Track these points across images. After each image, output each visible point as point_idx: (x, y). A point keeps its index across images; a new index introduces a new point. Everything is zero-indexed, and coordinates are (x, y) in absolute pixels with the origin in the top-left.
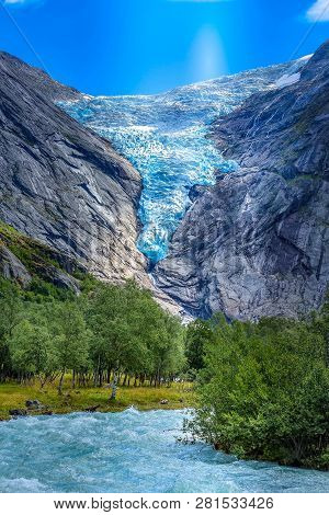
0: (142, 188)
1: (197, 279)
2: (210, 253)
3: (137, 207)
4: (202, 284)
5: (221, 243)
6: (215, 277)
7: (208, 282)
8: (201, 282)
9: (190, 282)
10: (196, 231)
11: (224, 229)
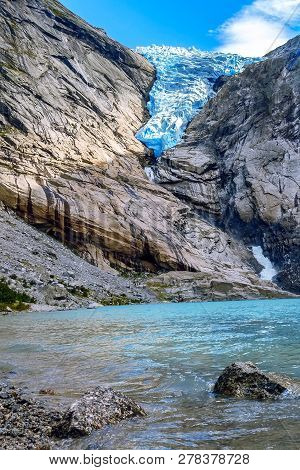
0: (155, 79)
1: (217, 172)
2: (237, 140)
3: (146, 98)
4: (225, 179)
5: (252, 125)
6: (244, 168)
7: (234, 175)
8: (223, 176)
9: (207, 176)
10: (218, 115)
11: (255, 107)
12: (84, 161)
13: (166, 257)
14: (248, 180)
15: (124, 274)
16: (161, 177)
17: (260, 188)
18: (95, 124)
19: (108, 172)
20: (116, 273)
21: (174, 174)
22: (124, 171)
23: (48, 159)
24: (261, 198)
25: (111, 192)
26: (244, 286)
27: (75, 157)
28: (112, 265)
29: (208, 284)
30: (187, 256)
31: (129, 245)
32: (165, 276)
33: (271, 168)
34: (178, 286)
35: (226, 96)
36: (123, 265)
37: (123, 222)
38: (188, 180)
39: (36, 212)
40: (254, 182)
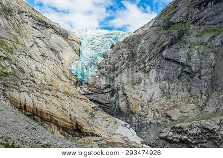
1: (109, 90)
2: (121, 72)
4: (113, 92)
5: (126, 66)
6: (123, 86)
7: (118, 90)
8: (113, 90)
9: (105, 91)
10: (111, 62)
11: (128, 58)
12: (50, 85)
13: (86, 130)
14: (125, 92)
15: (67, 138)
16: (84, 91)
17: (130, 96)
18: (54, 67)
19: (60, 90)
20: (63, 137)
21: (90, 90)
22: (67, 89)
23: (33, 84)
24: (131, 101)
25: (61, 99)
26: (122, 144)
27: (45, 83)
28: (61, 134)
29: (105, 143)
30: (95, 129)
31: (69, 124)
32: (86, 139)
33: (135, 86)
34: (91, 144)
35: (115, 53)
36: (66, 134)
37: (66, 113)
38: (97, 93)
39: (28, 109)
40: (127, 93)
